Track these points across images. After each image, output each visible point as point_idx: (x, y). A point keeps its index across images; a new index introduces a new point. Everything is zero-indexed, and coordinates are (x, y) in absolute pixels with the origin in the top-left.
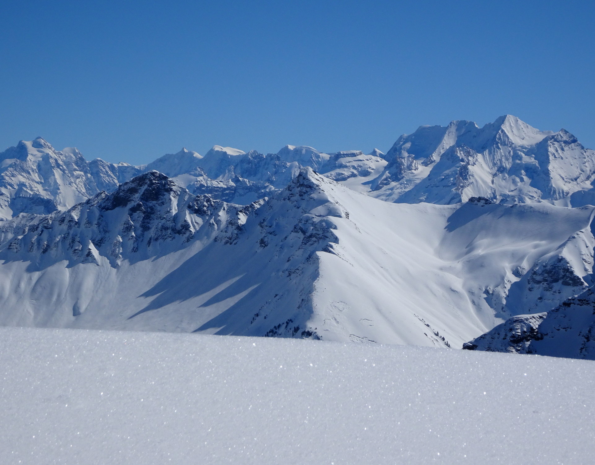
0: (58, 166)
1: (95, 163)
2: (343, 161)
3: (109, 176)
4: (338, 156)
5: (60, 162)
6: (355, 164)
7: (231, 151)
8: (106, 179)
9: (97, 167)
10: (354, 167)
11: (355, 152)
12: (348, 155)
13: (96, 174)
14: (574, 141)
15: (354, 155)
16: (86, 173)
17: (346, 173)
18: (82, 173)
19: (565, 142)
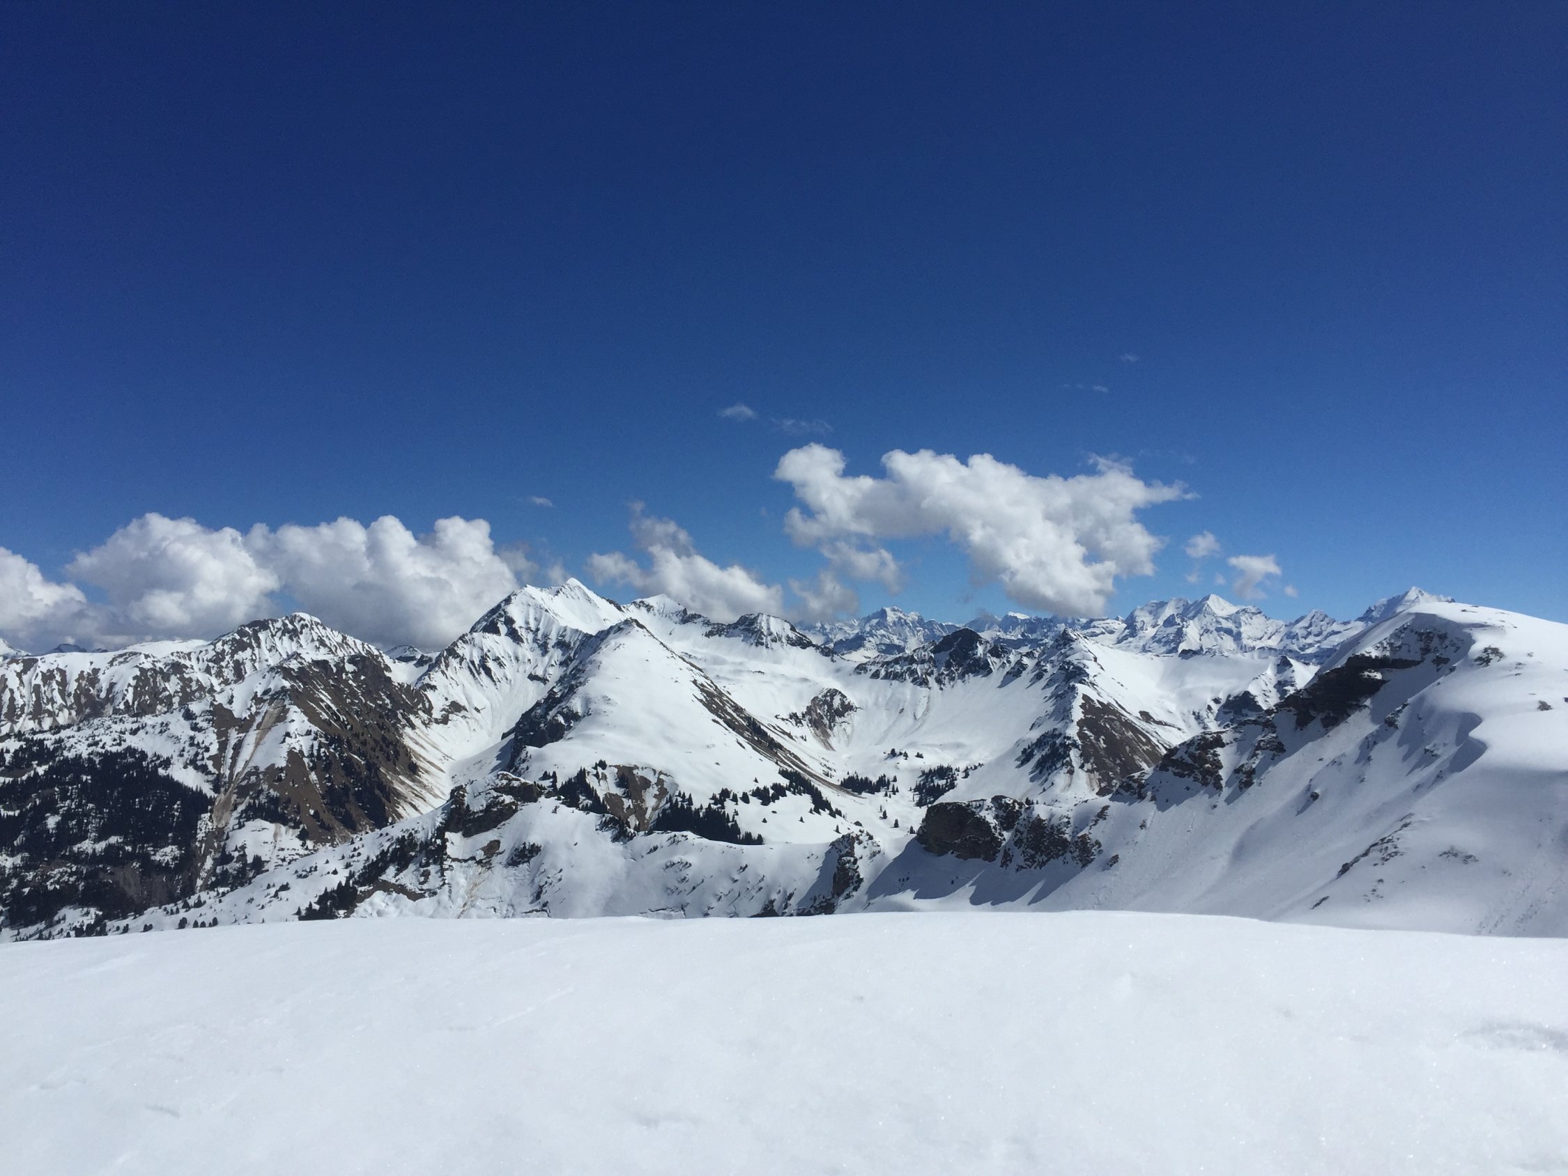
0: (906, 623)
1: (931, 623)
2: (1095, 623)
3: (940, 631)
4: (1092, 621)
5: (908, 621)
6: (1105, 626)
7: (1021, 616)
8: (938, 633)
9: (932, 625)
10: (1103, 628)
11: (1104, 618)
12: (1099, 620)
13: (932, 630)
14: (1260, 613)
15: (1104, 620)
16: (924, 629)
17: (1098, 631)
18: (922, 629)
19: (1253, 613)
